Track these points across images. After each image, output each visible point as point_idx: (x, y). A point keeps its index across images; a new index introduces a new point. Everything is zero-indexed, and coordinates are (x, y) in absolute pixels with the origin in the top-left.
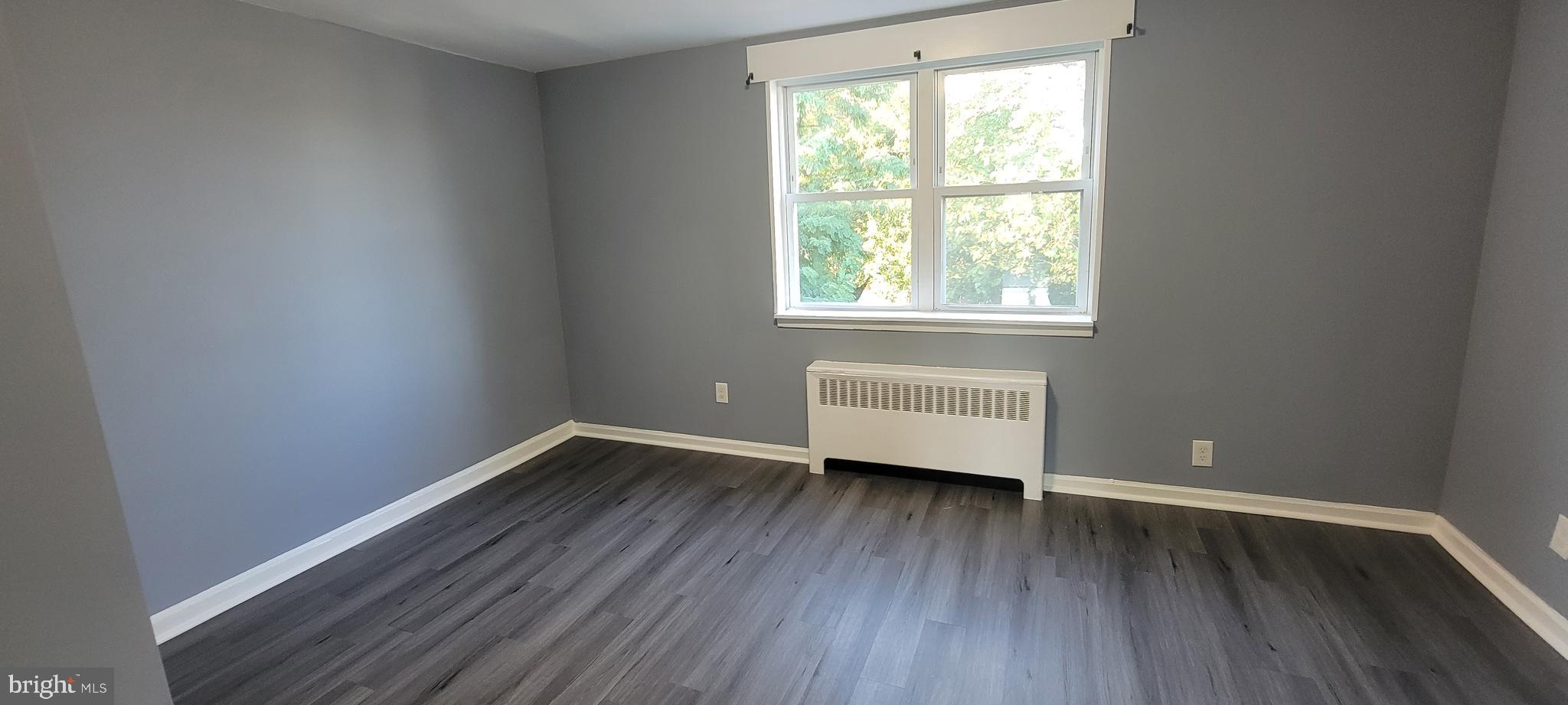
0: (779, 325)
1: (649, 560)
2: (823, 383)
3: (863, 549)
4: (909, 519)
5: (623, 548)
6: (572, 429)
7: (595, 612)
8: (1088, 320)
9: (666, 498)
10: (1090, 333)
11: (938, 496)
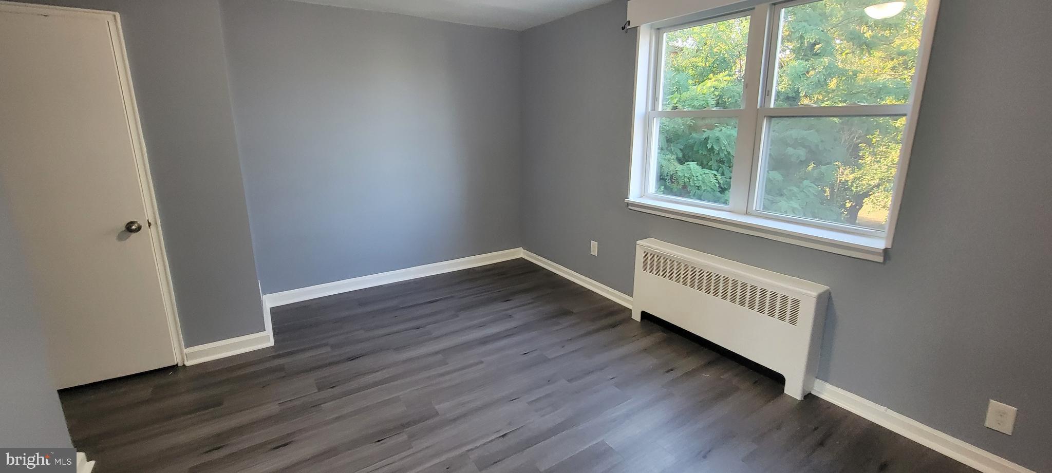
0: (629, 207)
1: (487, 337)
2: (646, 255)
3: (612, 378)
4: (667, 372)
5: (481, 326)
6: (520, 253)
7: (437, 353)
8: (880, 244)
9: (531, 306)
10: (880, 259)
11: (710, 364)
